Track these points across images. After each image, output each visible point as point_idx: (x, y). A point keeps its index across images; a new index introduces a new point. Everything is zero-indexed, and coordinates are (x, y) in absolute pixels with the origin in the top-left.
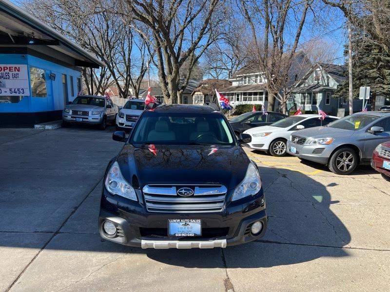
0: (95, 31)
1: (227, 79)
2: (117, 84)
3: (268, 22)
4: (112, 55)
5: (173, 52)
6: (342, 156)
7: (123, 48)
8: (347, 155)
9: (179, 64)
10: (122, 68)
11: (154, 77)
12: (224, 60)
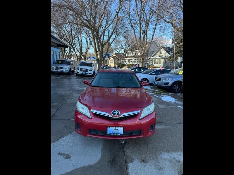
0: (66, 31)
1: (124, 53)
2: (76, 54)
3: (141, 29)
4: (74, 42)
5: (100, 41)
6: (176, 85)
7: (78, 39)
8: (178, 86)
9: (103, 46)
10: (78, 48)
12: (122, 45)
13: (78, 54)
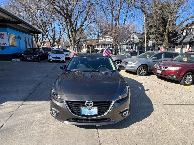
0: (38, 18)
2: (49, 41)
3: (113, 15)
4: (46, 29)
5: (73, 27)
6: (142, 69)
7: (51, 26)
8: (144, 68)
9: (76, 33)
10: (51, 34)
11: (65, 38)
12: (95, 31)
13: (52, 41)
